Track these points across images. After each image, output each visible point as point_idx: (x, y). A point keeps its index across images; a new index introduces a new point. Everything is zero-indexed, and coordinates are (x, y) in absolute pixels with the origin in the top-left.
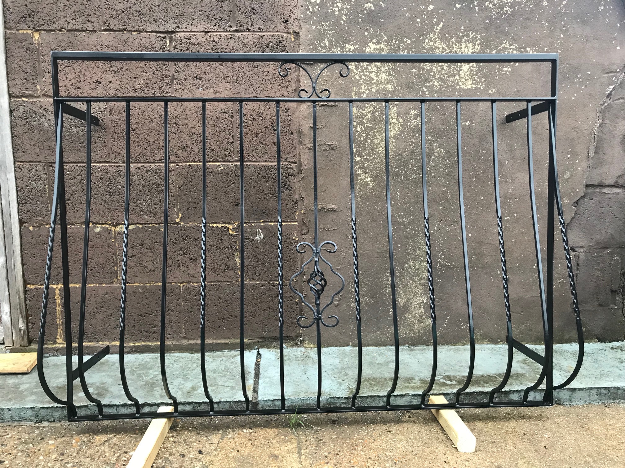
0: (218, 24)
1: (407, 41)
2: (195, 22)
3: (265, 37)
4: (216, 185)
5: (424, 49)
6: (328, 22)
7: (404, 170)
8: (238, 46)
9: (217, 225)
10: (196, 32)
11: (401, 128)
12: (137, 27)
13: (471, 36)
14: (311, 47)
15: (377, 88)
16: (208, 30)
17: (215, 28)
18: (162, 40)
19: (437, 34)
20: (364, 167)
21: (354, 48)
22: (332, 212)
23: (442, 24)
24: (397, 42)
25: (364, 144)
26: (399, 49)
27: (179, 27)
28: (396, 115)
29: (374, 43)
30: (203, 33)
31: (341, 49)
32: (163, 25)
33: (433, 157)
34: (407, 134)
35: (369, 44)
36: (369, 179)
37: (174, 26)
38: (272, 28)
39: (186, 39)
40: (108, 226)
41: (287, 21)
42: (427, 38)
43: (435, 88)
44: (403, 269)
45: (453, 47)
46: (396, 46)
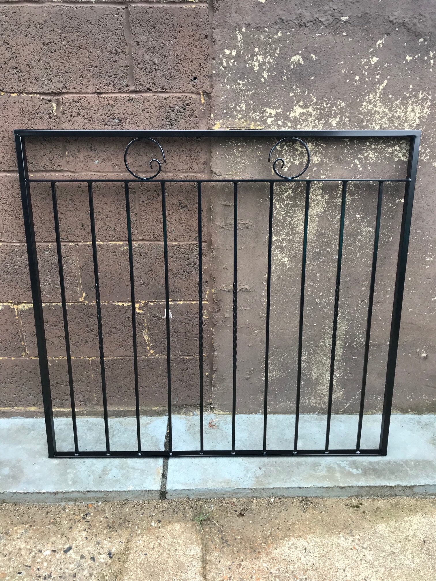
0: (112, 84)
1: (340, 103)
2: (84, 80)
3: (169, 99)
4: (120, 265)
5: (361, 114)
6: (246, 80)
7: (326, 250)
8: (138, 110)
9: (123, 304)
10: (87, 93)
11: (326, 206)
12: (16, 88)
13: (421, 96)
14: (225, 111)
15: (301, 160)
16: (101, 91)
17: (109, 88)
18: (48, 104)
19: (378, 94)
20: (281, 247)
21: (276, 112)
22: (245, 292)
23: (386, 81)
24: (329, 105)
25: (282, 223)
26: (331, 114)
27: (66, 87)
28: (321, 191)
29: (300, 106)
30: (95, 95)
31: (260, 114)
32: (46, 85)
33: (360, 237)
34: (332, 212)
35: (295, 108)
36: (286, 259)
37: (61, 85)
38: (178, 88)
39: (76, 102)
40: (9, 304)
41: (195, 79)
42: (366, 99)
43: (369, 160)
44: (318, 347)
45: (397, 111)
46: (327, 110)
